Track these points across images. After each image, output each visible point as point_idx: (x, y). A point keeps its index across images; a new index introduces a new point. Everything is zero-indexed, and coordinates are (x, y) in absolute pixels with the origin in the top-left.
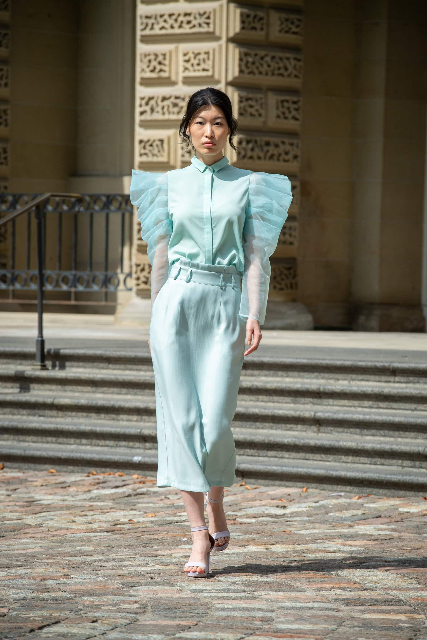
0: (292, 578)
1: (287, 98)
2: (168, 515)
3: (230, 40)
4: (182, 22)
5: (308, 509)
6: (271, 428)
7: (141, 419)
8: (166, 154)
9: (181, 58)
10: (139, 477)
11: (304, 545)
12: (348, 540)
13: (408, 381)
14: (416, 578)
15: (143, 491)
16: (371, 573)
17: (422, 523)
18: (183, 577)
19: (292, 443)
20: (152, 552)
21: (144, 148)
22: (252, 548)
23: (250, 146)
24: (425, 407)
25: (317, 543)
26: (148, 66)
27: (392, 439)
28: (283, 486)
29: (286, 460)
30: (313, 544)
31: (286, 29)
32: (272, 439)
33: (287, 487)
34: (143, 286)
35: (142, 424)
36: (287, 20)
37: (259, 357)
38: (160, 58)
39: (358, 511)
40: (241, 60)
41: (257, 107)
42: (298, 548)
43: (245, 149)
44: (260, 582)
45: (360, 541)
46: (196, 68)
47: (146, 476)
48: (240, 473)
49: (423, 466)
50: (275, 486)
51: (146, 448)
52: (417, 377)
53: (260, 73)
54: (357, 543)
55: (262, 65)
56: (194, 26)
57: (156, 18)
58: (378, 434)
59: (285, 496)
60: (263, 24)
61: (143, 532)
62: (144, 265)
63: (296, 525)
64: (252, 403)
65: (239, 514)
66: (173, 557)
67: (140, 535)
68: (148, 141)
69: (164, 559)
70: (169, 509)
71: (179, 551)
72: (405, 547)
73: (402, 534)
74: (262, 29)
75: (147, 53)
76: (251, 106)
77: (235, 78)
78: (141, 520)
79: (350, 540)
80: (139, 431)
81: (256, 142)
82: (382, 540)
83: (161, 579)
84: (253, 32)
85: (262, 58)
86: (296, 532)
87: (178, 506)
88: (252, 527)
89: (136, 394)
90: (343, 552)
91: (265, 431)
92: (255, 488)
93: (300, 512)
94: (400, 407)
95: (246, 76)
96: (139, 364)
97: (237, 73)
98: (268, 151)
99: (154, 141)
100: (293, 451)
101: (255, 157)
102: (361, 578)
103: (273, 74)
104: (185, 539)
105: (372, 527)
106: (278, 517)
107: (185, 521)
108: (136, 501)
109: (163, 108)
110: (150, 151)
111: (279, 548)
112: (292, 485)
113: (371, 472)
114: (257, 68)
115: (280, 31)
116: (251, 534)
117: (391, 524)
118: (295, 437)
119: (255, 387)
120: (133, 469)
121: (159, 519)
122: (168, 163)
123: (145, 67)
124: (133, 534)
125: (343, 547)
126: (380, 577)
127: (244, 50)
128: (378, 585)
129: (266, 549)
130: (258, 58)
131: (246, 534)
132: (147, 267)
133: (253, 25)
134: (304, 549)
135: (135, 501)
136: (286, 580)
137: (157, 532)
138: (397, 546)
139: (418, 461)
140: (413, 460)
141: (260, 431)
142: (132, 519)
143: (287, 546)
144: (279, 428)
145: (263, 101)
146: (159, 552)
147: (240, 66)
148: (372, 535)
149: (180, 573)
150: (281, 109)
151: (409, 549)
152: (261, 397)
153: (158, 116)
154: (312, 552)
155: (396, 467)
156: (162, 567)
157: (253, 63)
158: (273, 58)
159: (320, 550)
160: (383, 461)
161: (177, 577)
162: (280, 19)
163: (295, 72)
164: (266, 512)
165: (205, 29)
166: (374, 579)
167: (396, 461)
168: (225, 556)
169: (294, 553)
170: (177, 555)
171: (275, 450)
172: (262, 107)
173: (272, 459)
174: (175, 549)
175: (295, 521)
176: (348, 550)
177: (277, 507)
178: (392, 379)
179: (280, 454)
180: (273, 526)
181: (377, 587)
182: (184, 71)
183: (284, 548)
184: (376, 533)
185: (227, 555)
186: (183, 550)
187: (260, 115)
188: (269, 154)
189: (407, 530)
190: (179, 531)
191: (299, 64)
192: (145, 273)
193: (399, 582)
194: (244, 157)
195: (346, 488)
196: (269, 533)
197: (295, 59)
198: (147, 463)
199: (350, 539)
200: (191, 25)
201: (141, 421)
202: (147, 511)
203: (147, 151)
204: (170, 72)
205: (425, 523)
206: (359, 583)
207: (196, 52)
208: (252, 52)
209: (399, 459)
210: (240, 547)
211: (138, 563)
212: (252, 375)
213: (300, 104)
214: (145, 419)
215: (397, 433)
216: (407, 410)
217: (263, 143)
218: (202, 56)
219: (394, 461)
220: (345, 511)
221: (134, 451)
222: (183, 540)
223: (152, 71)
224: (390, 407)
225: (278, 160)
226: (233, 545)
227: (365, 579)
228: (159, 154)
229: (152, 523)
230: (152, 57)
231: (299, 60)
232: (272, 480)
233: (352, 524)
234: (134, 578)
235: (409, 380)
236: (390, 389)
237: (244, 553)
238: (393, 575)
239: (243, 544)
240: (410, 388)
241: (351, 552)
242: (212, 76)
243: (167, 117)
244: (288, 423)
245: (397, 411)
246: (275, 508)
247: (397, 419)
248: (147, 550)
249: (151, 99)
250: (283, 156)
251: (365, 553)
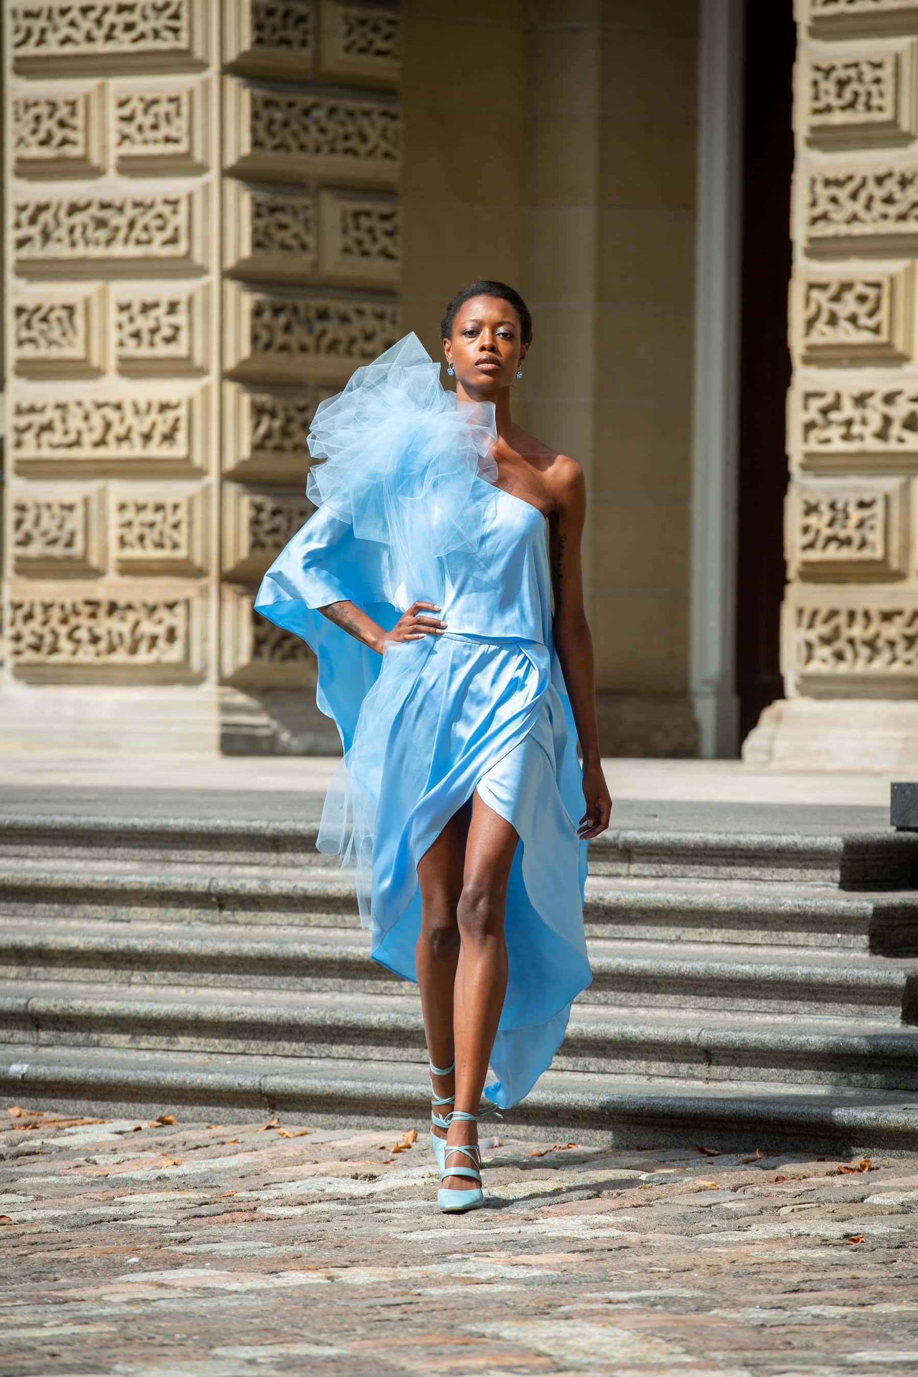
0: (390, 1346)
1: (366, 206)
2: (92, 1203)
3: (228, 69)
4: (113, 27)
5: (426, 1180)
6: (340, 990)
7: (28, 974)
8: (80, 339)
9: (113, 113)
10: (24, 1112)
11: (417, 1268)
12: (522, 1253)
13: (661, 874)
14: (682, 1340)
15: (35, 1147)
16: (577, 1330)
17: (695, 1209)
18: (128, 1351)
19: (389, 1025)
20: (53, 1293)
21: (28, 325)
22: (294, 1278)
23: (282, 320)
24: (700, 934)
25: (449, 1261)
26: (34, 132)
27: (624, 1012)
28: (367, 1128)
29: (374, 1066)
30: (439, 1263)
31: (362, 44)
32: (342, 1017)
33: (378, 1129)
34: (29, 656)
35: (30, 985)
36: (363, 22)
37: (309, 821)
38: (63, 112)
39: (546, 1183)
40: (255, 116)
41: (297, 228)
42: (404, 1273)
43: (269, 328)
44: (315, 1358)
45: (550, 1255)
46: (150, 135)
47: (41, 1110)
48: (266, 1099)
49: (696, 1073)
50: (350, 1127)
51: (40, 1041)
52: (681, 863)
53: (302, 147)
54: (543, 1259)
55: (305, 128)
56: (142, 36)
57: (49, 17)
58: (591, 1000)
59: (372, 1150)
60: (306, 32)
61: (33, 1244)
62: (32, 605)
63: (399, 1219)
64: (293, 931)
65: (264, 1196)
66: (106, 1304)
67: (25, 1252)
68: (38, 309)
69: (85, 1309)
70: (94, 1189)
71: (120, 1288)
72: (656, 1266)
73: (650, 1236)
74: (304, 43)
75: (31, 100)
76: (282, 227)
77: (243, 160)
78: (29, 1215)
79: (528, 1254)
80: (22, 1001)
81: (295, 311)
82: (602, 1250)
83: (76, 1358)
84: (283, 50)
85: (306, 112)
86: (398, 1237)
87: (116, 1179)
88: (296, 1228)
89: (14, 914)
90: (510, 1281)
91: (326, 997)
92: (302, 1135)
93: (409, 1188)
94: (641, 937)
95: (269, 154)
96: (22, 844)
97: (246, 149)
98: (323, 333)
99: (51, 309)
100: (391, 1045)
101: (295, 347)
102: (552, 1342)
103: (333, 151)
104: (135, 1259)
105: (578, 1220)
106: (357, 1201)
107: (133, 1216)
108: (17, 1169)
109: (72, 230)
110: (42, 333)
111: (359, 1276)
112: (391, 1124)
113: (575, 1090)
114: (295, 135)
115: (347, 49)
116: (292, 1244)
117: (622, 1211)
118: (396, 1011)
119: (300, 892)
120: (9, 1095)
121: (71, 1212)
122: (86, 360)
123: (25, 132)
124: (8, 1251)
125: (509, 1269)
126: (597, 1339)
127: (260, 93)
128: (593, 1359)
129: (329, 1278)
130: (295, 111)
131: (280, 1245)
132: (38, 610)
133: (280, 34)
134: (418, 1275)
135: (12, 1170)
136: (374, 1352)
137: (67, 1245)
138: (637, 1265)
139: (686, 1061)
140: (673, 1061)
141: (314, 997)
142: (7, 1215)
143: (378, 1271)
144: (358, 990)
145: (311, 213)
146: (72, 1293)
147: (254, 130)
148: (578, 1239)
149: (121, 1341)
150: (353, 233)
151: (665, 1270)
152: (314, 917)
153: (59, 250)
154: (438, 1283)
155: (634, 1077)
156: (77, 1329)
157: (286, 124)
158: (332, 111)
159: (456, 1278)
160: (603, 1063)
161: (115, 1351)
162: (346, 19)
163: (384, 146)
164: (329, 1190)
165: (168, 43)
166: (583, 1343)
167: (633, 1062)
168: (231, 1297)
169: (393, 1287)
170: (114, 1299)
171: (348, 1043)
172: (308, 230)
173: (341, 1063)
174: (110, 1283)
175: (397, 1210)
176: (521, 1276)
177: (355, 1177)
178: (622, 868)
179: (360, 1051)
180: (344, 1224)
181: (590, 1364)
182: (120, 144)
183: (371, 1275)
184: (588, 1234)
185: (235, 1296)
186: (129, 1286)
187: (304, 247)
188: (326, 340)
189: (660, 1225)
190: (121, 1241)
191: (393, 126)
192: (35, 625)
193: (641, 1350)
194: (268, 346)
195: (516, 1130)
196: (336, 1239)
197: (384, 114)
198: (42, 1077)
199: (526, 1250)
200: (134, 34)
201: (28, 978)
202: (44, 1195)
203: (34, 334)
204: (87, 144)
205: (702, 1209)
206: (549, 1356)
207: (149, 97)
208: (283, 99)
209: (641, 1058)
210: (267, 1276)
211: (21, 1319)
212: (294, 865)
213: (398, 220)
214: (35, 975)
215: (635, 997)
216: (657, 940)
217: (312, 314)
218: (163, 108)
219: (629, 1064)
220: (514, 1185)
221: (10, 1050)
222: (129, 1261)
223: (44, 143)
224: (618, 936)
225: (349, 352)
226: (249, 1271)
227: (562, 1346)
228: (63, 341)
229: (54, 1224)
230: (44, 110)
231: (393, 117)
232: (342, 1113)
233: (531, 1214)
234: (10, 1358)
235: (662, 870)
236: (618, 893)
237: (275, 1288)
238: (626, 1334)
239: (274, 1268)
240: (666, 890)
241: (528, 1282)
242: (188, 155)
243: (81, 251)
244: (379, 979)
245: (636, 945)
246: (350, 1180)
247: (635, 964)
248: (42, 1289)
249: (41, 208)
250: (360, 345)
251: (561, 1283)
